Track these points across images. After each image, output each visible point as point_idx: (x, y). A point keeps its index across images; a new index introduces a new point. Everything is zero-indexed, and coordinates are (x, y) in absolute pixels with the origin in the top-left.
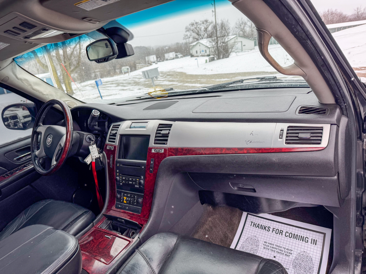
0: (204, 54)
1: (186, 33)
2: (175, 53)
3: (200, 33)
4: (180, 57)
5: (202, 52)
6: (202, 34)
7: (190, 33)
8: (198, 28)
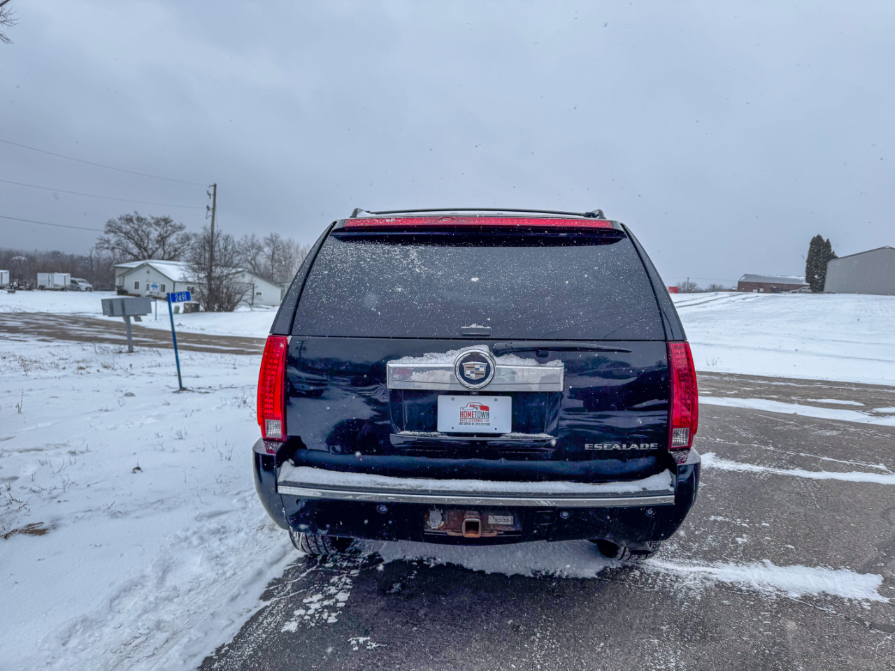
0: (158, 294)
1: (106, 237)
2: (72, 276)
3: (145, 245)
4: (84, 288)
5: (151, 289)
6: (150, 246)
7: (118, 238)
8: (143, 231)
